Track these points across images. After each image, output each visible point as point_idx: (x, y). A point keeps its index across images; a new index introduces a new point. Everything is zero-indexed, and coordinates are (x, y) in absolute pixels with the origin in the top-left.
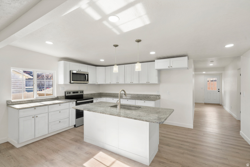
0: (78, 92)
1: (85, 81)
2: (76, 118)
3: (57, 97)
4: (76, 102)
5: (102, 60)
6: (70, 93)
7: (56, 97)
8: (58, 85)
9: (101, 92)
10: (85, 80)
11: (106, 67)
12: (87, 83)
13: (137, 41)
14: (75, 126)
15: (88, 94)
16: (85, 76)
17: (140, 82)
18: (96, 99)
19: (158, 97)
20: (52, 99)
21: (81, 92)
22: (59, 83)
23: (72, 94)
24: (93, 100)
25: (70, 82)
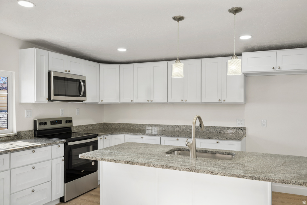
0: (61, 121)
1: (79, 96)
2: (65, 182)
3: (19, 132)
4: (66, 144)
5: (122, 50)
6: (45, 123)
7: (15, 132)
8: (21, 105)
9: (105, 120)
10: (78, 94)
11: (122, 66)
12: (82, 101)
13: (232, 10)
14: (62, 200)
15: (81, 126)
16: (78, 85)
17: (204, 101)
18: (102, 137)
19: (241, 132)
20: (7, 138)
21: (67, 122)
22: (23, 101)
23: (49, 126)
24: (97, 141)
25: (49, 99)
